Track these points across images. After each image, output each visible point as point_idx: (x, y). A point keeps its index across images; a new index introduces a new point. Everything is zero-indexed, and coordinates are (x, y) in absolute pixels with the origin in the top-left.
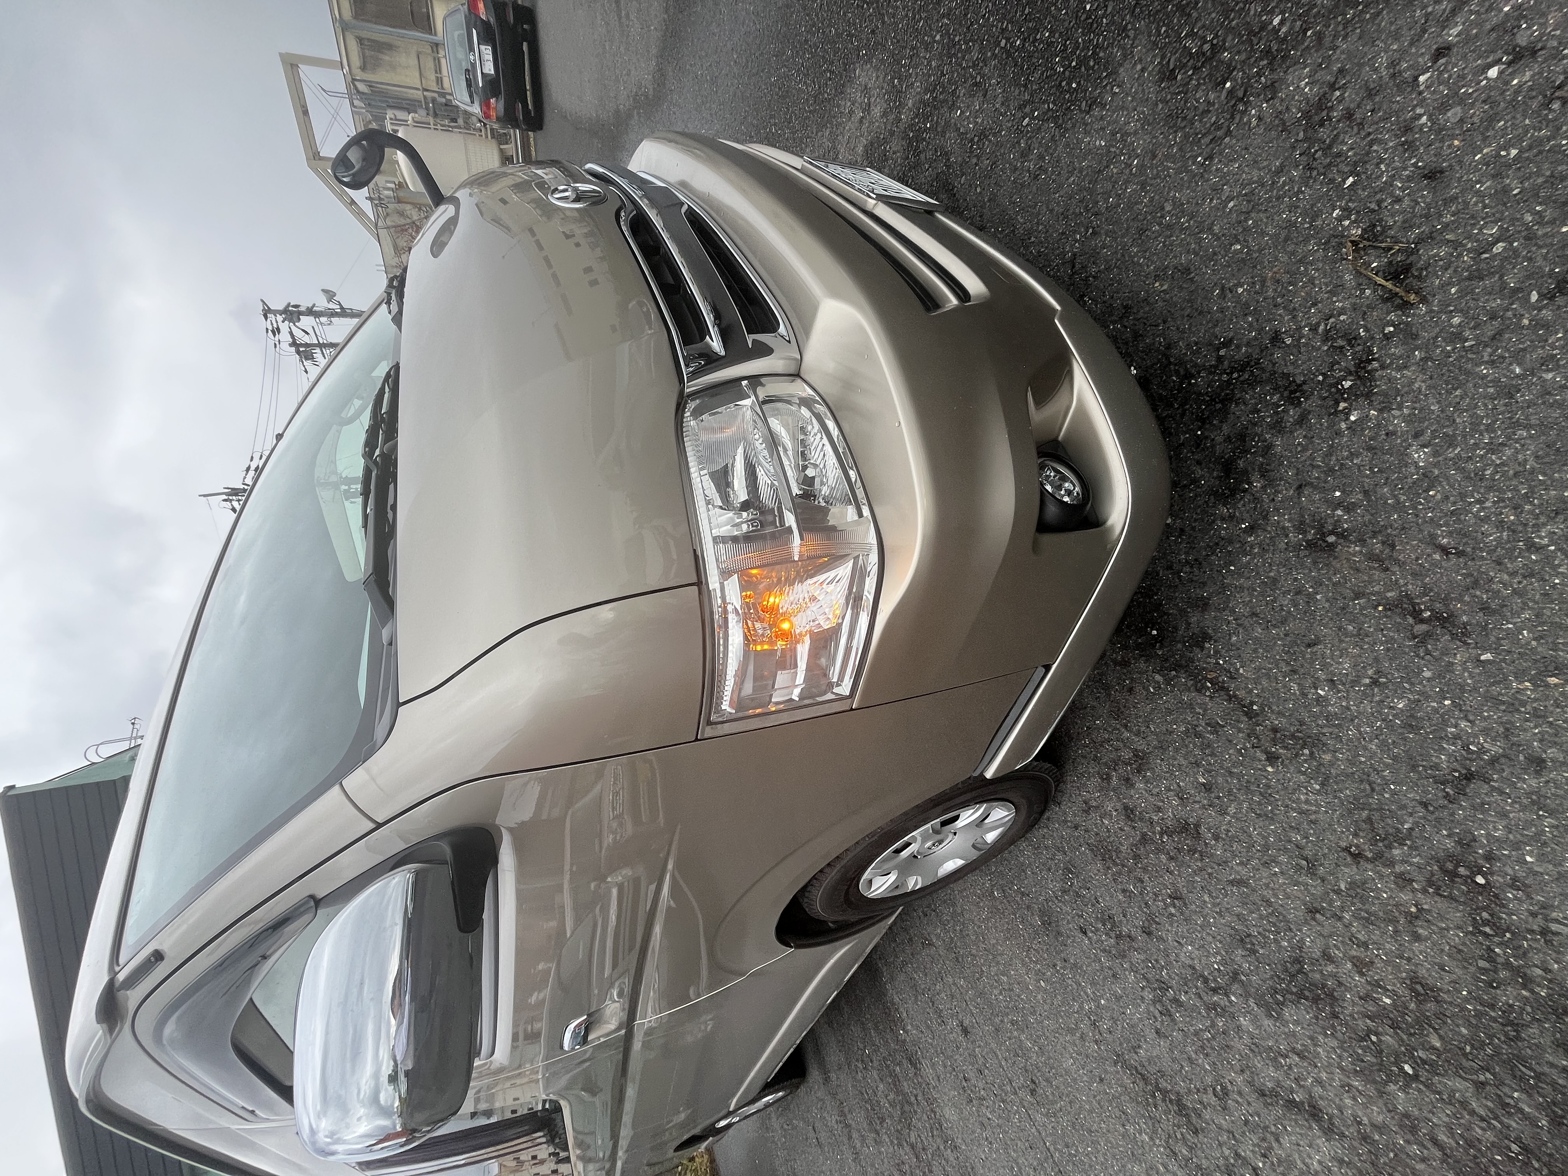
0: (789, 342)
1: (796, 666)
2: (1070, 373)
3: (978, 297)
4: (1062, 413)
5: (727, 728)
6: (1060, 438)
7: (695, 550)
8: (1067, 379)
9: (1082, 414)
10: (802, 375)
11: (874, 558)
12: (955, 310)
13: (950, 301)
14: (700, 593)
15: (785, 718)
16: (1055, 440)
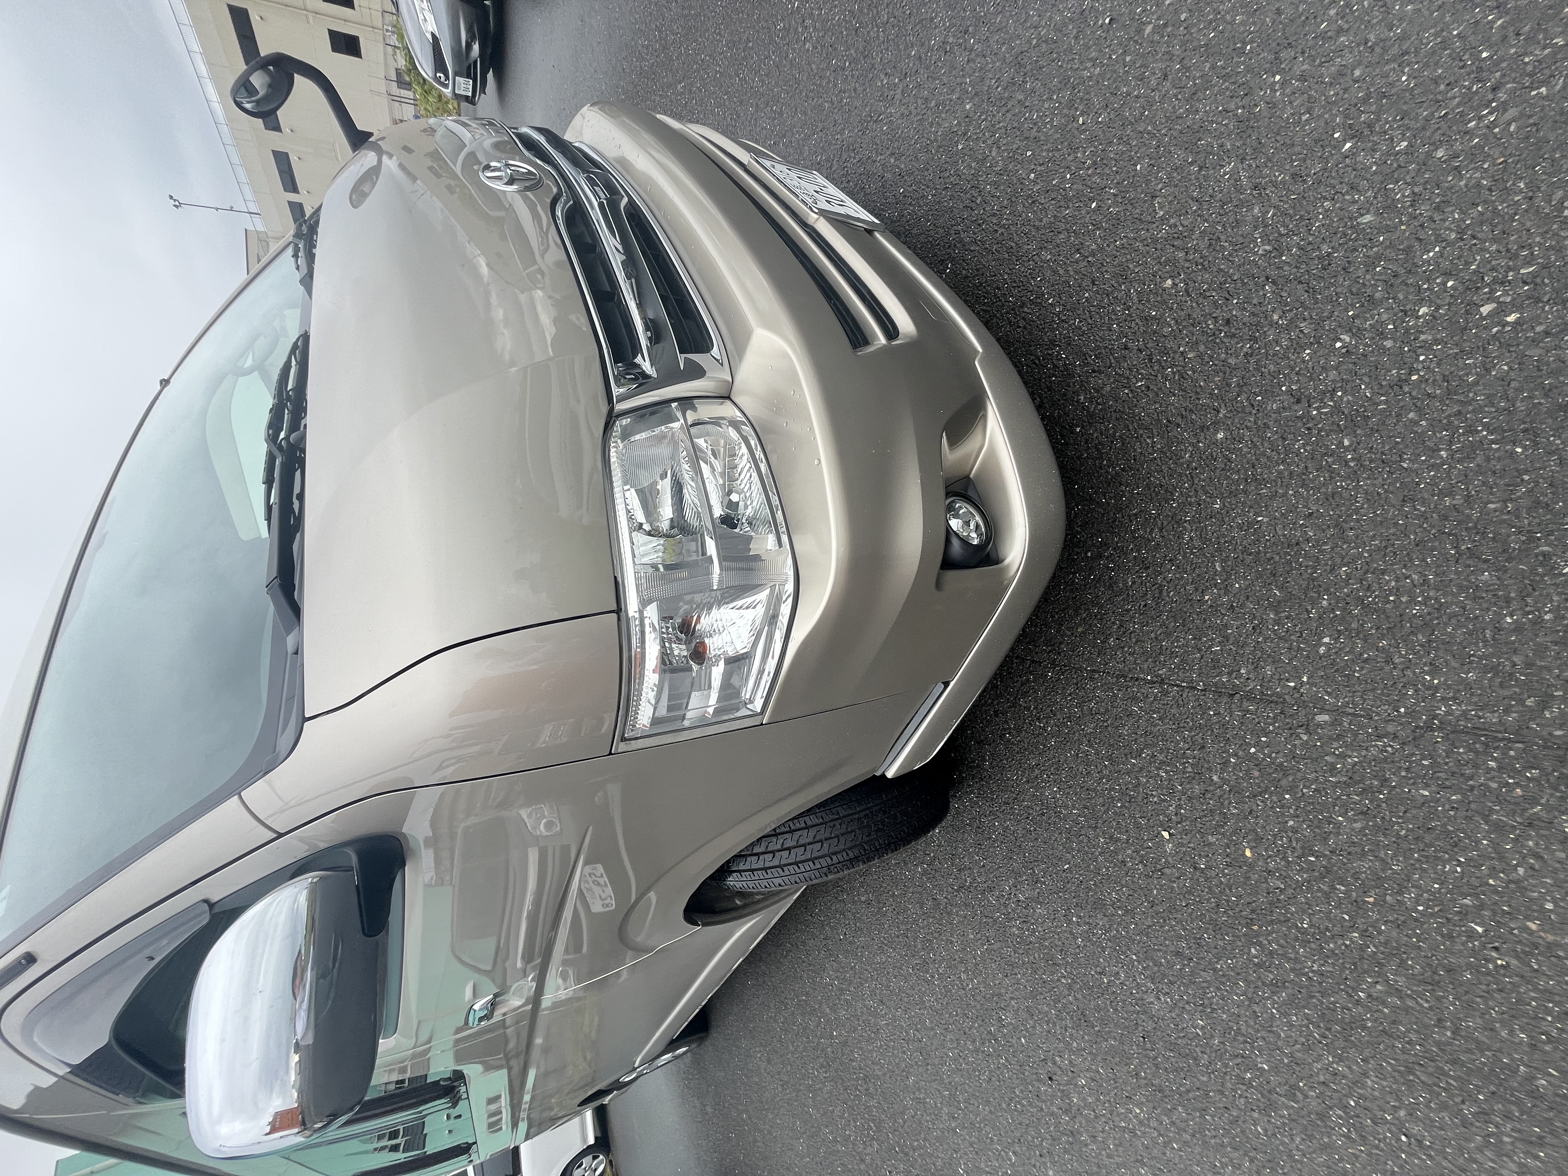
0: (722, 365)
1: (710, 687)
2: (985, 417)
3: (906, 336)
4: (976, 452)
5: (640, 744)
6: (971, 476)
7: (615, 578)
8: (982, 421)
9: (992, 455)
10: (732, 398)
11: (790, 587)
12: (883, 349)
13: (880, 340)
14: (619, 619)
15: (697, 733)
16: (967, 477)
